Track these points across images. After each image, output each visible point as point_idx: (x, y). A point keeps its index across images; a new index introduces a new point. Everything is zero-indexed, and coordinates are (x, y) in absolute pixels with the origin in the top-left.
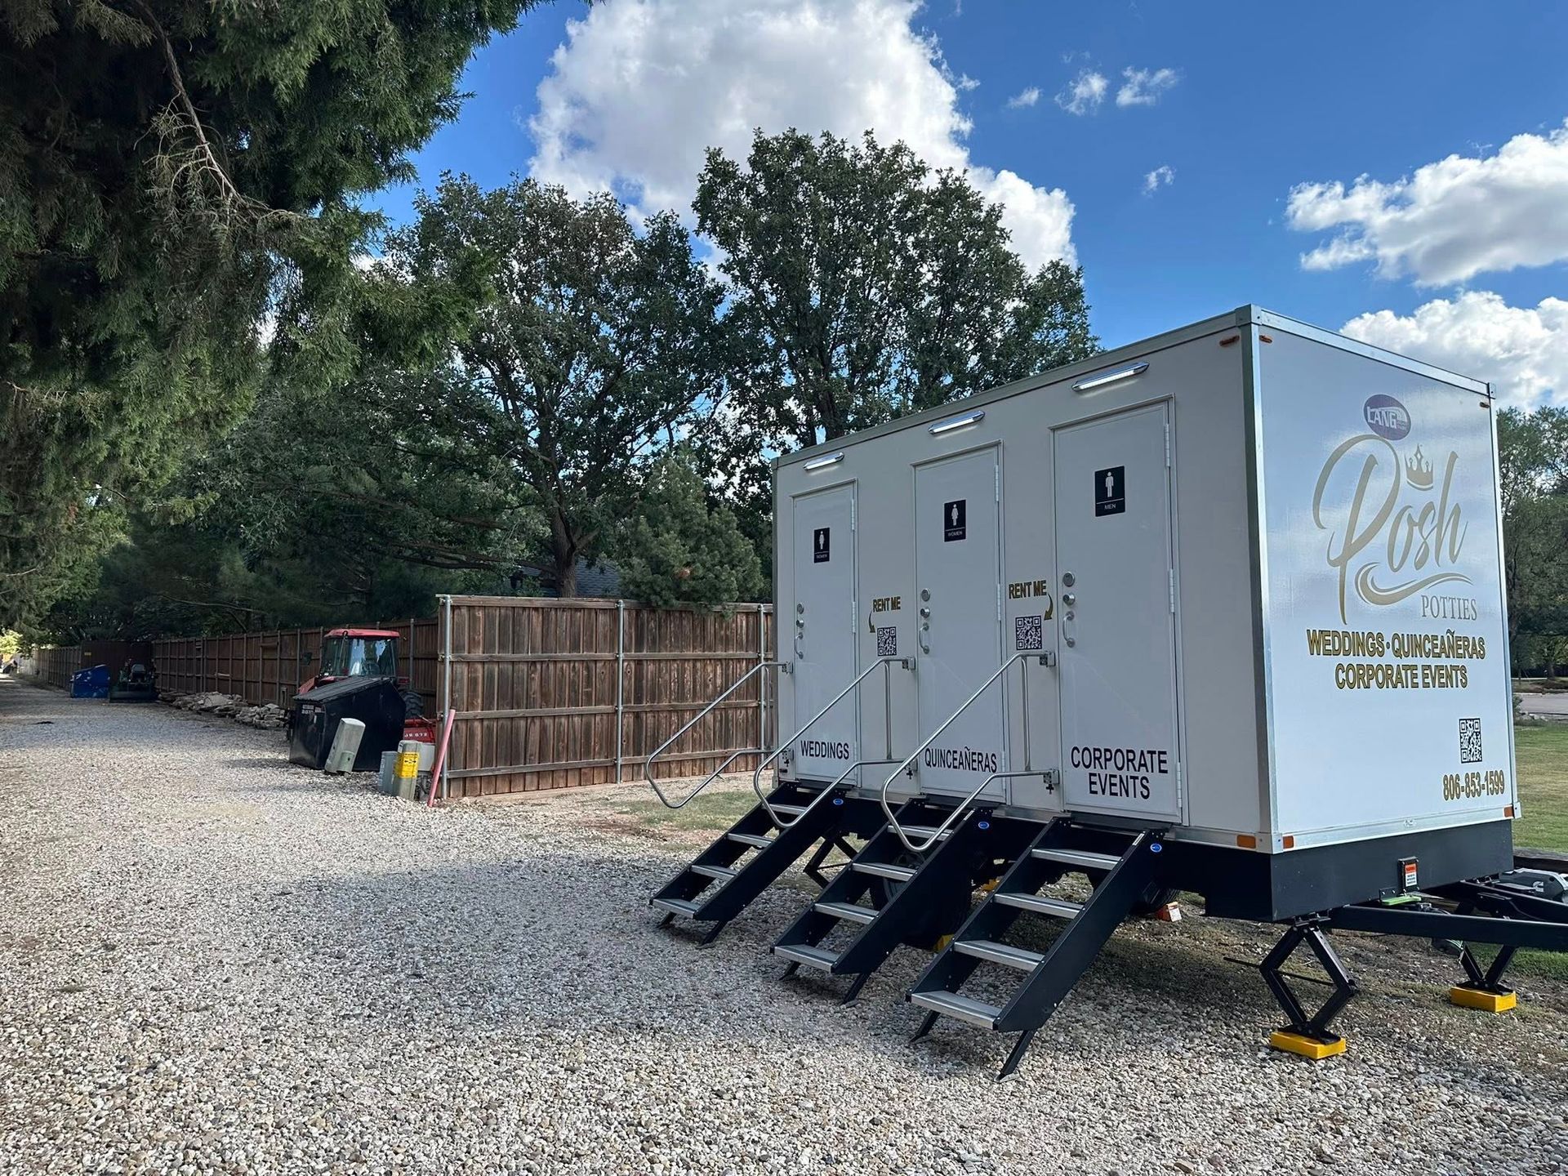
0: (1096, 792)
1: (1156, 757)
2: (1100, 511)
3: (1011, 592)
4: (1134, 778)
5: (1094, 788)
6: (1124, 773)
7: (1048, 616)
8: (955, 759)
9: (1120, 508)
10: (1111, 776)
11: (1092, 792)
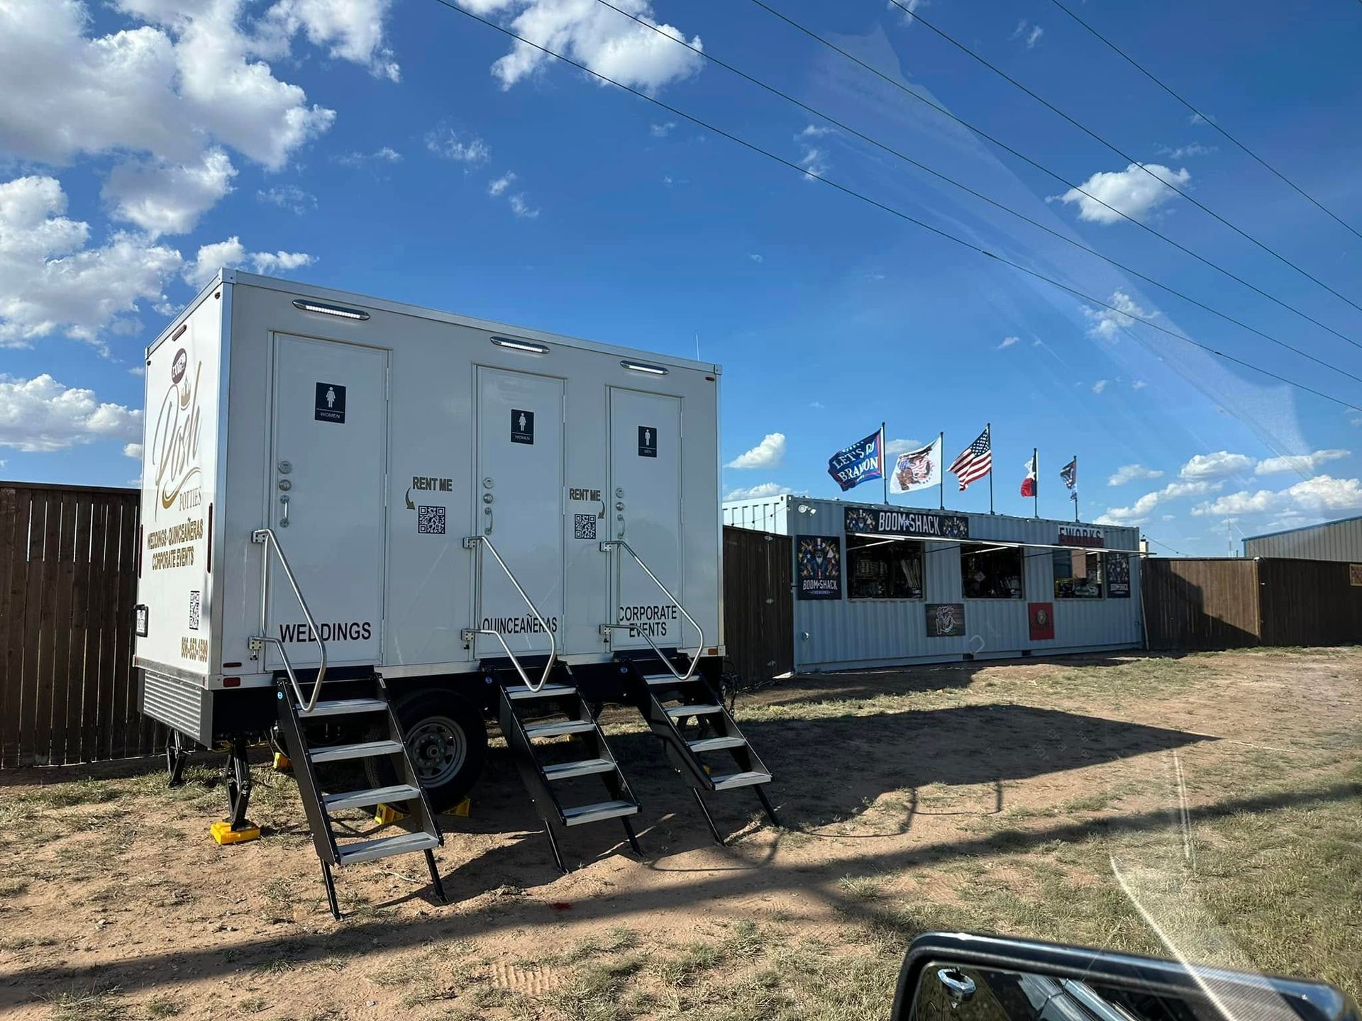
0: (634, 636)
1: (670, 609)
2: (641, 453)
3: (571, 494)
4: (658, 624)
5: (633, 633)
6: (652, 621)
7: (601, 516)
8: (516, 625)
9: (654, 454)
10: (644, 624)
11: (631, 636)
